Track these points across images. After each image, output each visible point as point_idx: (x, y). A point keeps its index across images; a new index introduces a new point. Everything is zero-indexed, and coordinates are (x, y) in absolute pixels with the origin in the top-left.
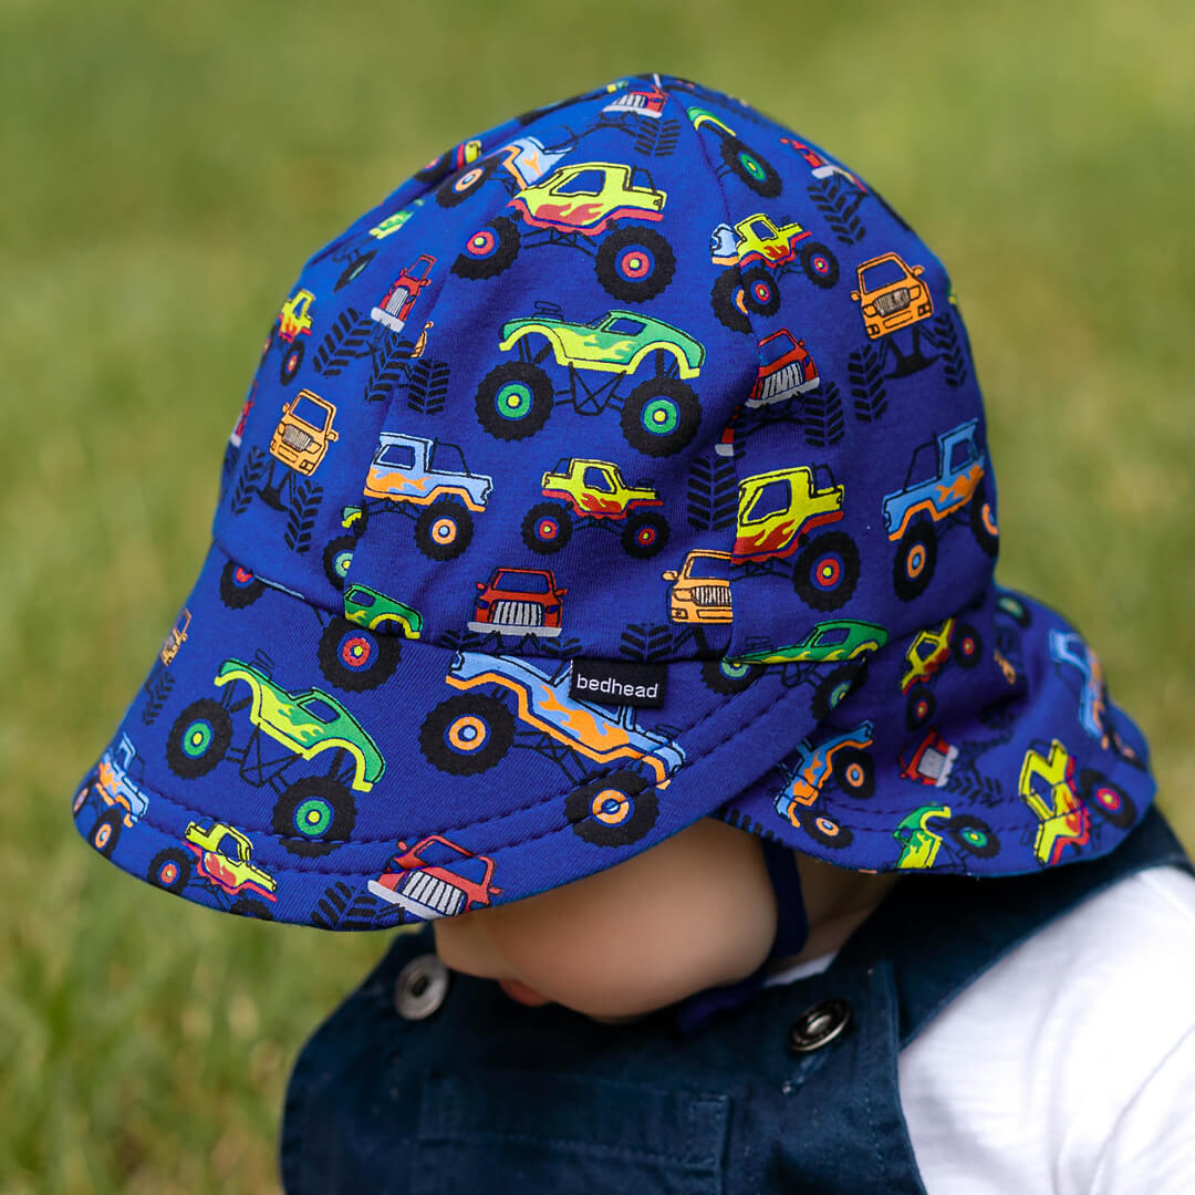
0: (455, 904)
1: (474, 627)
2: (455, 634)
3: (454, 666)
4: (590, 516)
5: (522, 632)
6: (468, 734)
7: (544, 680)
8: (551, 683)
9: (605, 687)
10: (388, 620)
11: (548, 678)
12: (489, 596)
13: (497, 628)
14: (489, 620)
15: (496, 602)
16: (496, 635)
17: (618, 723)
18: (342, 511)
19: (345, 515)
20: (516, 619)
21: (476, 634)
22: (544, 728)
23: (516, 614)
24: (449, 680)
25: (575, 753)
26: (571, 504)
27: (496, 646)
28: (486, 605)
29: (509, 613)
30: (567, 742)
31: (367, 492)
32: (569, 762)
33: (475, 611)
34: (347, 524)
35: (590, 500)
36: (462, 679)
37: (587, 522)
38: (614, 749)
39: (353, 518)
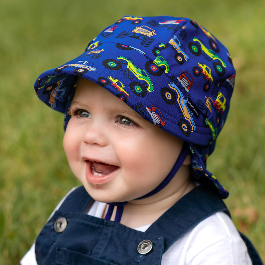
0: (159, 122)
1: (178, 78)
2: (175, 77)
3: (171, 83)
4: (204, 75)
5: (184, 86)
6: (169, 96)
7: (183, 97)
8: (184, 99)
9: (192, 106)
10: (165, 66)
11: (184, 98)
12: (183, 75)
13: (181, 82)
14: (181, 79)
15: (184, 77)
16: (180, 83)
17: (190, 115)
18: (161, 43)
19: (161, 45)
20: (184, 83)
21: (177, 80)
22: (180, 105)
23: (185, 82)
24: (169, 84)
25: (183, 114)
26: (202, 70)
27: (179, 85)
28: (182, 76)
29: (184, 81)
30: (182, 111)
31: (169, 42)
32: (181, 114)
33: (180, 76)
34: (160, 46)
35: (205, 72)
36: (171, 86)
37: (203, 75)
38: (188, 118)
39: (163, 46)
